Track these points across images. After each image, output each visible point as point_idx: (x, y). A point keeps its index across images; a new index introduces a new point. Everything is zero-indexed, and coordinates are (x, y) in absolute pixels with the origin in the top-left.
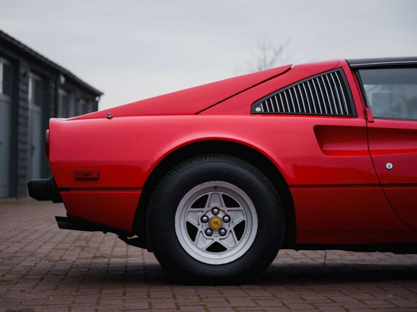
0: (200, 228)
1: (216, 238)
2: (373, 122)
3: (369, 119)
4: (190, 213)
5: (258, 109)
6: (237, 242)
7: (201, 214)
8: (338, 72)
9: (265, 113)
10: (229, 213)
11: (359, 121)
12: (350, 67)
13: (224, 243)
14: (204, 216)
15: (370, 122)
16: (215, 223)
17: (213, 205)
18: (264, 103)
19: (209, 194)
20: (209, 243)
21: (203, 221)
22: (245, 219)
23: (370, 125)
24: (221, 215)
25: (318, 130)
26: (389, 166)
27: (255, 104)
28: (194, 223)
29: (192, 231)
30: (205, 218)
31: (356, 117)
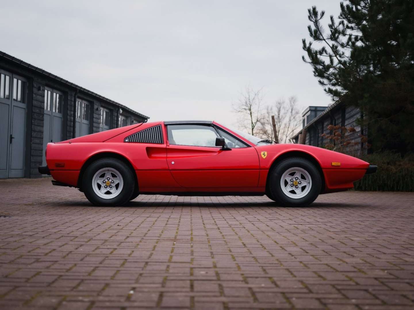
0: (102, 185)
1: (108, 189)
2: (169, 146)
3: (168, 145)
4: (99, 180)
5: (127, 141)
6: (116, 191)
7: (103, 180)
8: (159, 126)
9: (129, 142)
10: (114, 180)
11: (164, 146)
12: (164, 124)
13: (111, 191)
14: (104, 181)
15: (168, 146)
16: (108, 183)
17: (107, 177)
18: (129, 138)
19: (106, 172)
20: (106, 191)
21: (103, 183)
22: (119, 182)
23: (167, 147)
24: (110, 181)
25: (148, 149)
26: (173, 163)
27: (126, 138)
28: (100, 183)
29: (99, 186)
30: (104, 182)
31: (163, 144)
